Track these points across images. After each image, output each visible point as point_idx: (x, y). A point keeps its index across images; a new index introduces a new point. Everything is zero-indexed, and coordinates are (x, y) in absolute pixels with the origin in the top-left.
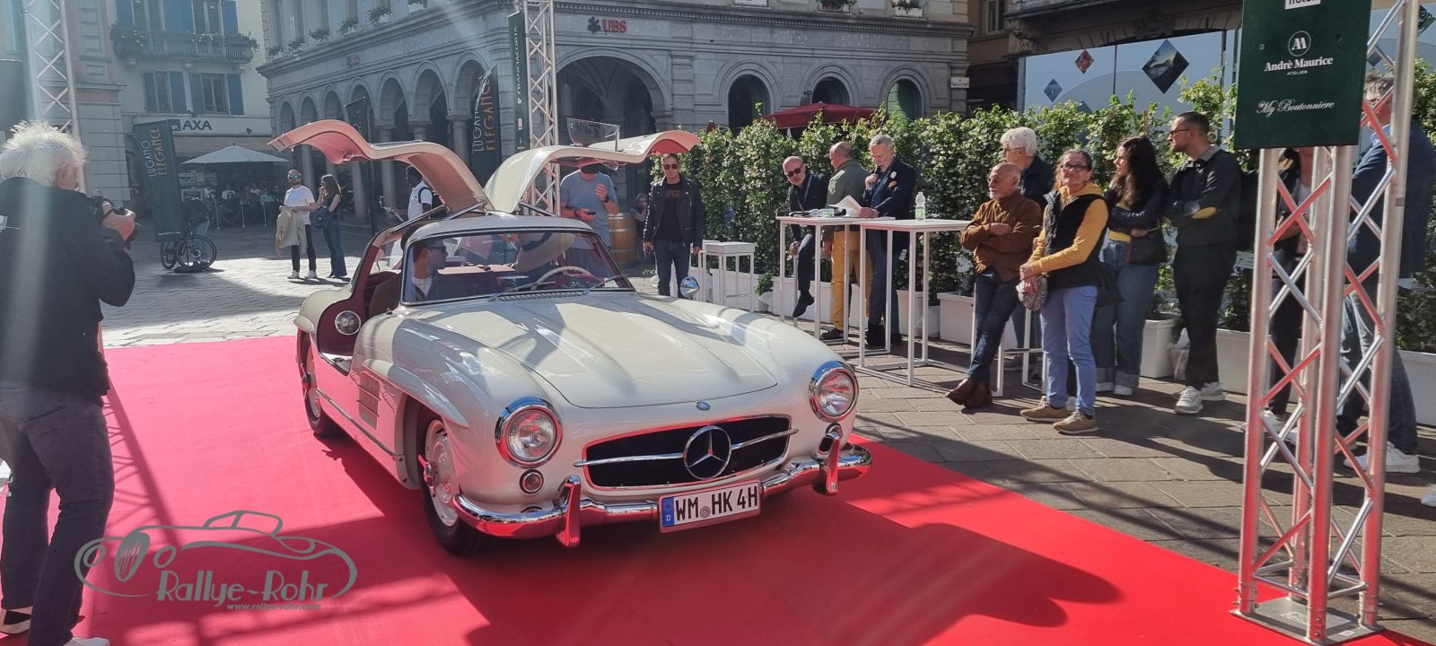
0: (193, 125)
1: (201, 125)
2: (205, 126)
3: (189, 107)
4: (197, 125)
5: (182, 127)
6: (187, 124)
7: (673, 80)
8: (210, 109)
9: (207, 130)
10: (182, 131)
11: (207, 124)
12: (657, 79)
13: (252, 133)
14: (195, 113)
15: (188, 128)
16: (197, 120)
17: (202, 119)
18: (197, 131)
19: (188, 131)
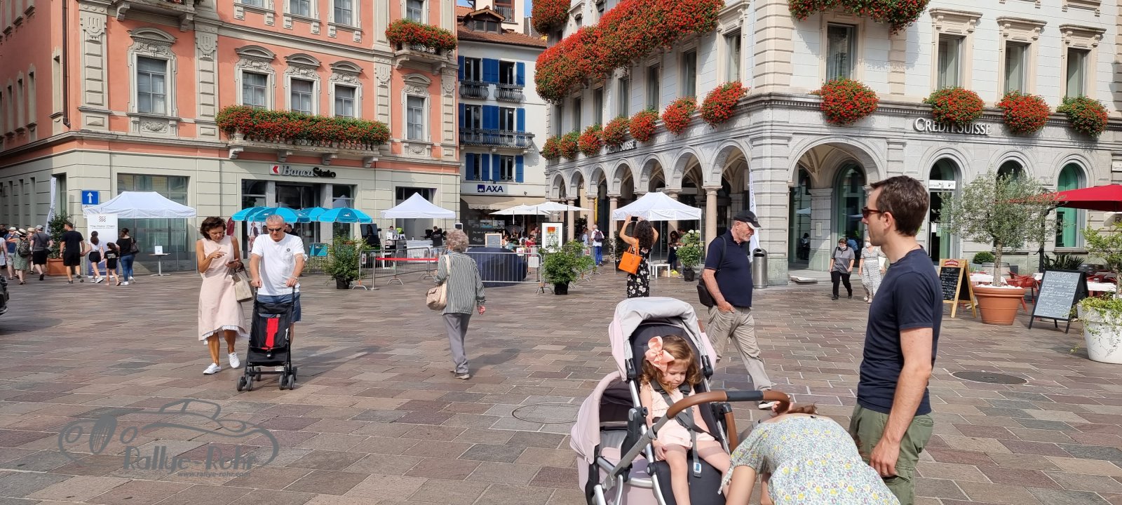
0: (492, 189)
1: (497, 189)
2: (499, 189)
3: (491, 177)
4: (495, 189)
5: (486, 189)
6: (489, 188)
7: (888, 161)
8: (503, 178)
9: (500, 193)
10: (486, 193)
11: (501, 188)
12: (876, 160)
13: (528, 195)
14: (494, 181)
15: (489, 191)
16: (495, 185)
17: (498, 185)
18: (494, 193)
19: (489, 192)
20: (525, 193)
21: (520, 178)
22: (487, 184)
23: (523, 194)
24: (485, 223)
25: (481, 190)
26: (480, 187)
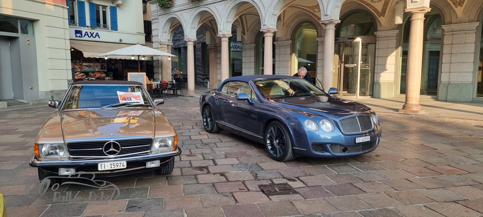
0: (90, 35)
1: (94, 35)
2: (96, 36)
3: (88, 23)
4: (92, 35)
5: (83, 35)
8: (99, 26)
9: (97, 39)
10: (83, 38)
11: (97, 35)
13: (123, 42)
14: (92, 27)
15: (86, 36)
16: (92, 31)
17: (95, 31)
18: (92, 39)
19: (86, 38)
20: (121, 40)
21: (115, 27)
22: (84, 30)
23: (118, 41)
24: (87, 66)
25: (78, 35)
26: (77, 32)
